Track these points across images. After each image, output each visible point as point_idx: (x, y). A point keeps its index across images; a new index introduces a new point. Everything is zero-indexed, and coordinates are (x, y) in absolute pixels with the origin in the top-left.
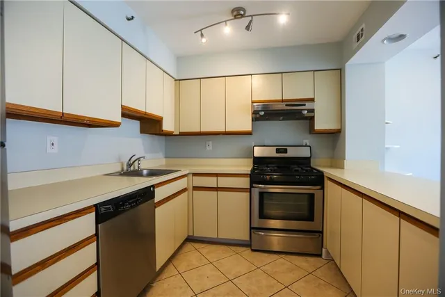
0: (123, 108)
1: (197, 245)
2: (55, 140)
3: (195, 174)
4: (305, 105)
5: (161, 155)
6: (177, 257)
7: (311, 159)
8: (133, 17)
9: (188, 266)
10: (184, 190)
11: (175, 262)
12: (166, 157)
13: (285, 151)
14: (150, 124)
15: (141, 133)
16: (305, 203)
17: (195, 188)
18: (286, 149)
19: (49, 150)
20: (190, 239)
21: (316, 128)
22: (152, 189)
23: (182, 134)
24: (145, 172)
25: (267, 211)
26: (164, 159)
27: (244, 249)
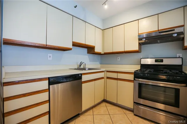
0: (73, 42)
1: (108, 105)
2: (51, 55)
3: (107, 71)
4: (174, 30)
5: (98, 63)
6: (96, 107)
7: (183, 67)
8: (76, 6)
9: (99, 113)
10: (103, 78)
11: (94, 109)
12: (101, 64)
13: (162, 61)
14: (90, 49)
15: (88, 53)
16: (172, 94)
17: (108, 78)
18: (163, 60)
19: (49, 59)
20: (105, 101)
21: (185, 45)
22: (80, 75)
23: (105, 54)
24: (87, 69)
25: (143, 94)
26: (100, 65)
27: (130, 112)
